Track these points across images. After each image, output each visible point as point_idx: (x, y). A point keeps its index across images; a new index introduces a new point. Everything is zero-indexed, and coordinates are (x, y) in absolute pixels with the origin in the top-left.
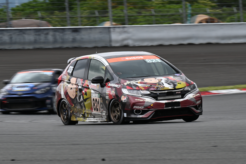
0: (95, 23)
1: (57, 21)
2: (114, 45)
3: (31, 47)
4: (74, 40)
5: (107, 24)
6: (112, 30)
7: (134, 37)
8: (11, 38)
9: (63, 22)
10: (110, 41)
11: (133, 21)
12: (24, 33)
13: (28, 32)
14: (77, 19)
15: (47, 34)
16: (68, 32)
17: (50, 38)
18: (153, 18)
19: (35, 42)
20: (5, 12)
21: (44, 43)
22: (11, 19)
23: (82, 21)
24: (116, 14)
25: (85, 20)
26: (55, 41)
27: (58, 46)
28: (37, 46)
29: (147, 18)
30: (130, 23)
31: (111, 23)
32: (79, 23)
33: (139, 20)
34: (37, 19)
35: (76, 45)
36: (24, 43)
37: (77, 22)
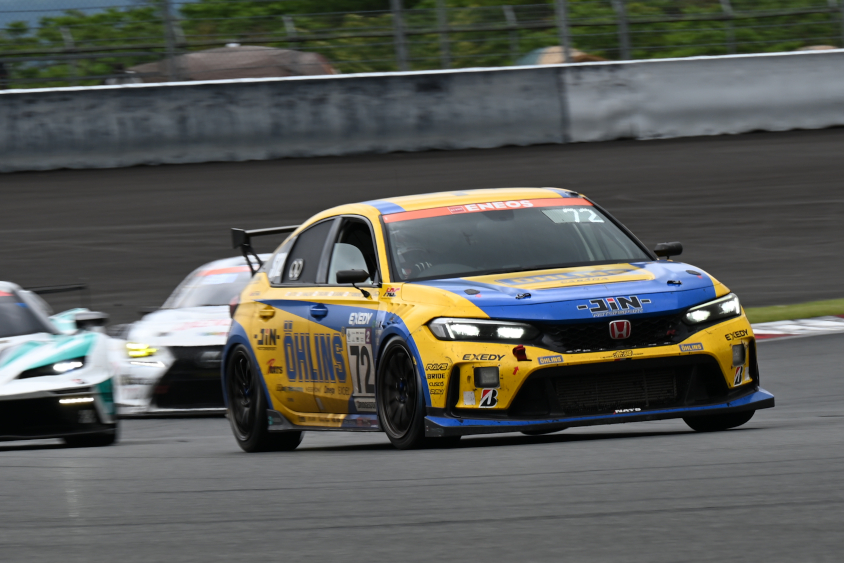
0: (502, 55)
1: (356, 51)
2: (578, 135)
3: (260, 154)
4: (425, 123)
5: (551, 58)
6: (568, 78)
7: (656, 106)
8: (183, 121)
9: (379, 53)
10: (565, 121)
11: (648, 42)
12: (232, 102)
13: (247, 95)
14: (434, 39)
15: (321, 101)
16: (401, 93)
17: (333, 115)
18: (729, 30)
19: (276, 133)
20: (158, 22)
21: (310, 135)
22: (185, 48)
23: (452, 47)
24: (584, 16)
25: (465, 44)
26: (353, 129)
27: (362, 145)
28: (285, 149)
29: (706, 30)
30: (639, 53)
31: (566, 52)
32: (443, 54)
33: (670, 38)
34: (281, 44)
35: (432, 140)
36: (234, 140)
37: (437, 50)
